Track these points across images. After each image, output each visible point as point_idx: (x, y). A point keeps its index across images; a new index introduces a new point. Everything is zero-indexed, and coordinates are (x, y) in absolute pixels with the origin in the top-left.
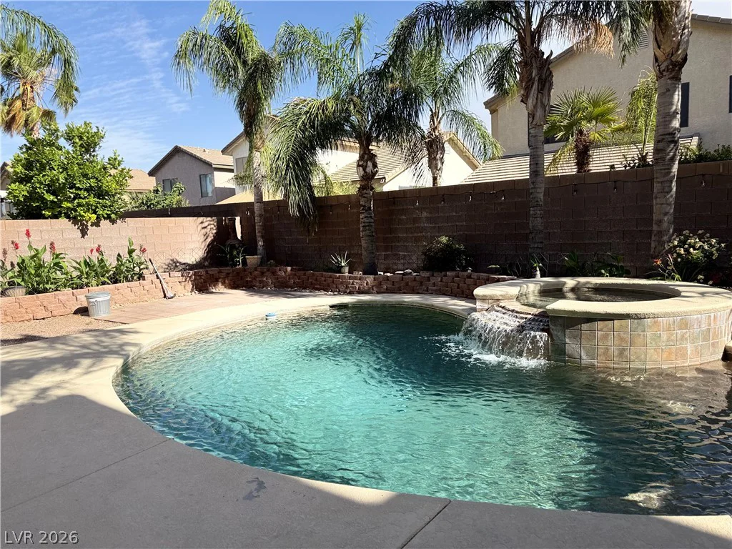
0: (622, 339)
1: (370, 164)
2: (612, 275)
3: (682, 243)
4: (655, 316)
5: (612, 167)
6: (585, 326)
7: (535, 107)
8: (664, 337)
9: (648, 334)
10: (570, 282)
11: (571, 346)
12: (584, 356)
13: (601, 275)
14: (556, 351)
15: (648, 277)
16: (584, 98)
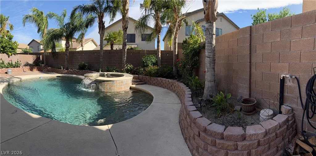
0: (110, 86)
1: (68, 44)
2: (116, 72)
3: (127, 65)
4: (116, 81)
5: (116, 49)
6: (103, 83)
7: (101, 33)
8: (118, 85)
9: (115, 84)
10: (106, 73)
11: (100, 87)
12: (103, 89)
13: (113, 72)
14: (97, 89)
15: (121, 72)
16: (112, 33)
